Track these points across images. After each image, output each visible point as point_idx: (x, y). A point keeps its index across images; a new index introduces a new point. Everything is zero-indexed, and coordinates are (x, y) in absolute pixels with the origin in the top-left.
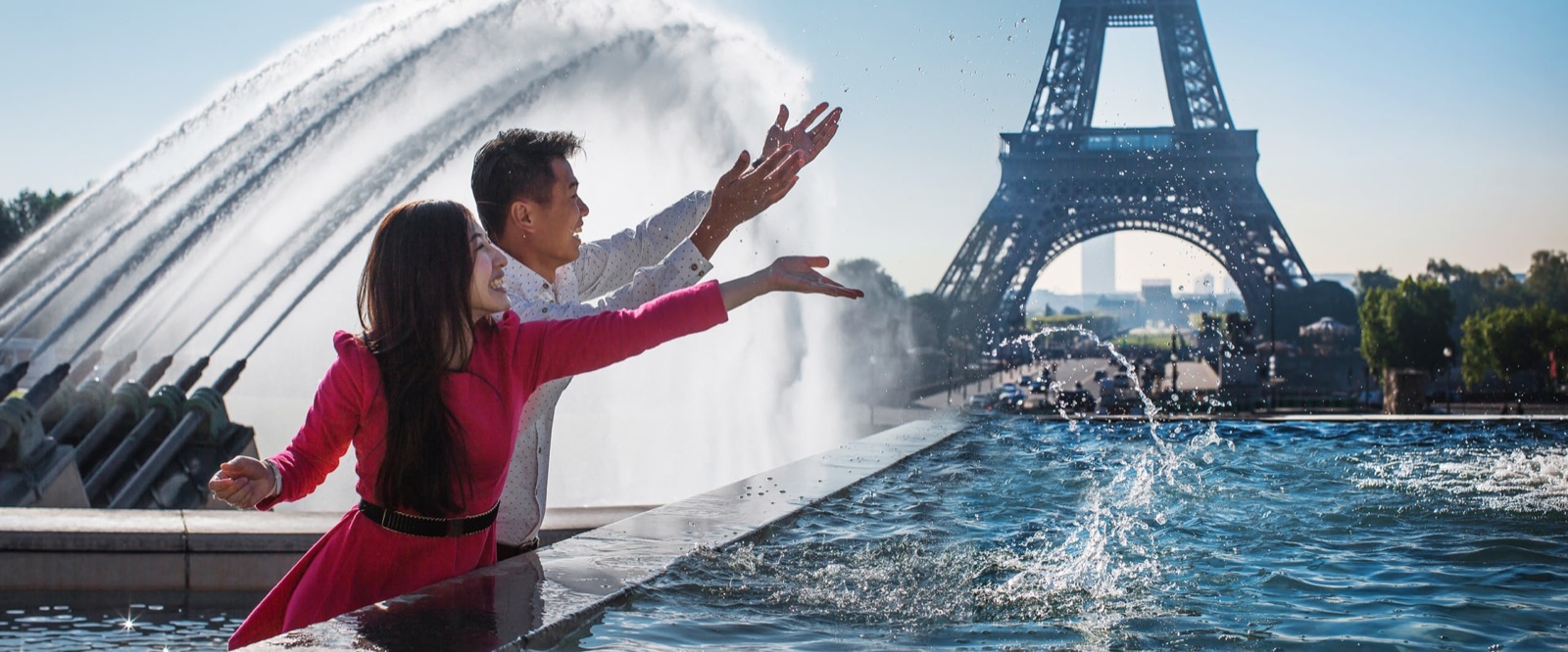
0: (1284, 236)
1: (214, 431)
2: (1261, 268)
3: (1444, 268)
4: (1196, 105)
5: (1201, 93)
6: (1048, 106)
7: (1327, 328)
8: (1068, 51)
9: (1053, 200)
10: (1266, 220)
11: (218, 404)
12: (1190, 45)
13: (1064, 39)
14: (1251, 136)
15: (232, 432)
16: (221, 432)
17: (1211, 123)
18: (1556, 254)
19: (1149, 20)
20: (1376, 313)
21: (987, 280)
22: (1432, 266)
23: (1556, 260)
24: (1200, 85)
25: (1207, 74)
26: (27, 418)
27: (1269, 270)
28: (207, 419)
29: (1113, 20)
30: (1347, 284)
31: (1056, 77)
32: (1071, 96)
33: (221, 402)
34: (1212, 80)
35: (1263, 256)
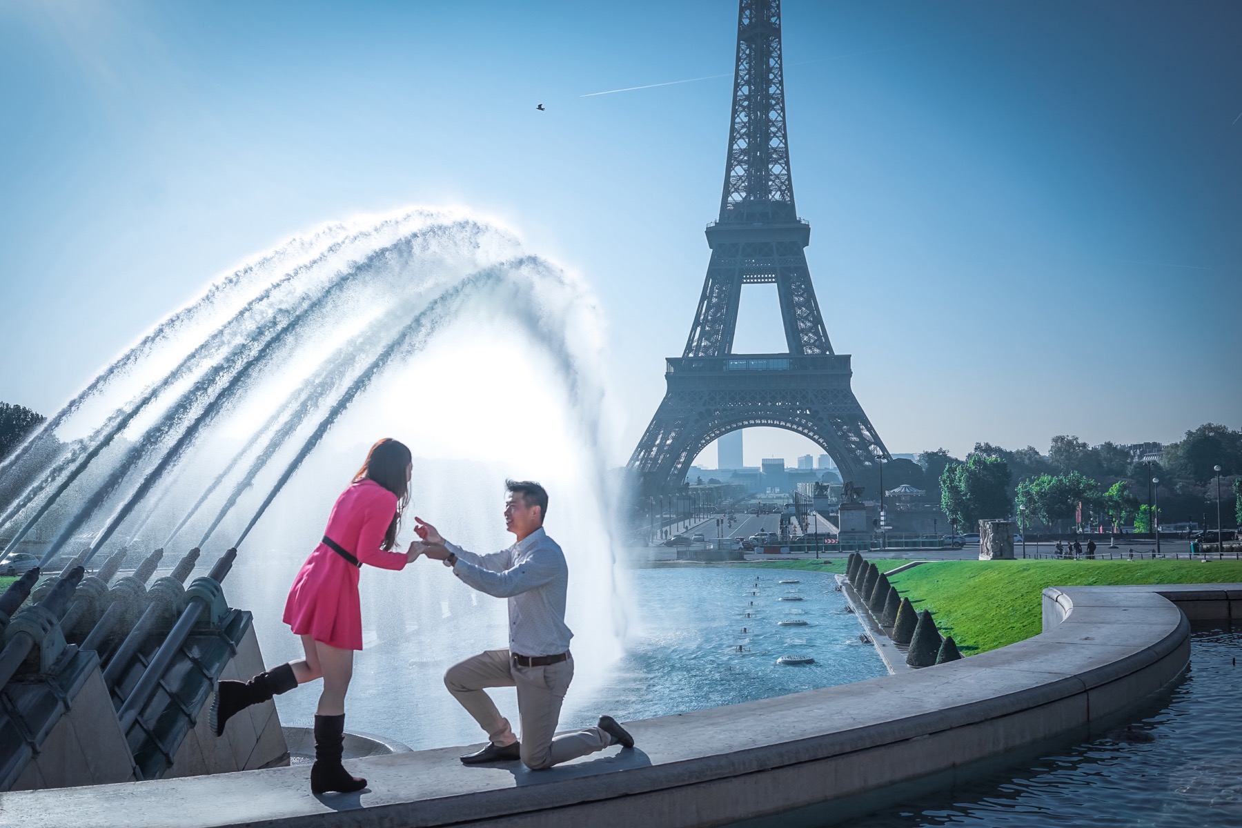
0: (870, 429)
1: (215, 619)
2: (853, 451)
3: (988, 449)
4: (806, 338)
5: (810, 330)
6: (700, 339)
7: (905, 492)
8: (714, 300)
9: (704, 405)
10: (857, 417)
11: (216, 592)
12: (801, 295)
13: (712, 292)
14: (846, 359)
15: (231, 618)
16: (221, 619)
17: (817, 351)
18: (1070, 438)
19: (772, 278)
20: (952, 481)
21: (661, 457)
22: (978, 448)
23: (1070, 443)
24: (809, 324)
25: (814, 316)
26: (48, 627)
27: (859, 452)
28: (207, 608)
29: (746, 278)
30: (915, 460)
31: (705, 318)
32: (717, 332)
33: (219, 590)
34: (818, 320)
35: (854, 443)
